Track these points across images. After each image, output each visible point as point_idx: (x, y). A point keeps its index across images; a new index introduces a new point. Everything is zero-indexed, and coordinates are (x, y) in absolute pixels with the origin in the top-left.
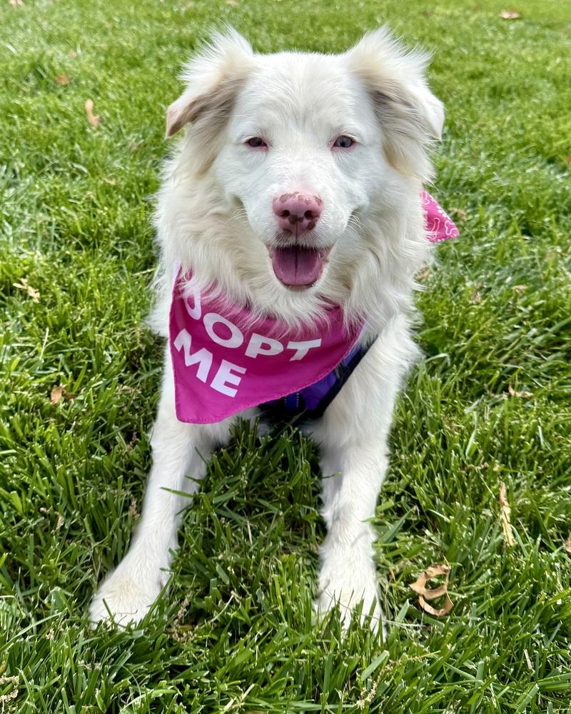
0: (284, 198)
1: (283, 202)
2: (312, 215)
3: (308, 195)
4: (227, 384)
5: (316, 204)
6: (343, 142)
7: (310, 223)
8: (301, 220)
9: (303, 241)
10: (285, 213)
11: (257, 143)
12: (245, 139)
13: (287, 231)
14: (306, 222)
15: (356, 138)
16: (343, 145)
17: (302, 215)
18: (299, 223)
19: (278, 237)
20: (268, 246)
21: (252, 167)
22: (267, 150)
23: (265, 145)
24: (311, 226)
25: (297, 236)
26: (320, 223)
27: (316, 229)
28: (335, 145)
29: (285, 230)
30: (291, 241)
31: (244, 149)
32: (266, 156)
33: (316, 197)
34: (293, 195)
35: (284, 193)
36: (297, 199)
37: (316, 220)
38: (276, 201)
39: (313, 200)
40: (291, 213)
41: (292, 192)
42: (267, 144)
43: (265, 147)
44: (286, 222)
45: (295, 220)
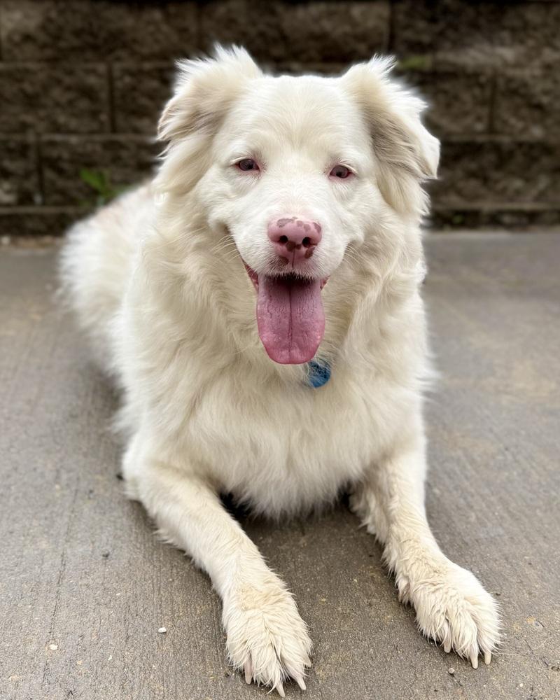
0: (282, 223)
1: (280, 226)
2: (309, 242)
5: (316, 231)
6: (340, 172)
7: (307, 252)
8: (298, 247)
9: (299, 270)
10: (282, 239)
11: (249, 165)
12: (234, 161)
13: (284, 260)
14: (304, 250)
15: (353, 170)
16: (340, 175)
17: (300, 242)
18: (296, 250)
19: (272, 263)
21: (241, 192)
22: (259, 174)
23: (258, 168)
24: (309, 255)
25: (293, 264)
26: (318, 251)
27: (313, 258)
28: (331, 174)
29: (280, 257)
30: (287, 269)
31: (233, 172)
32: (258, 180)
33: (315, 224)
34: (292, 220)
35: (281, 218)
36: (295, 224)
37: (314, 249)
38: (272, 226)
39: (313, 228)
40: (289, 239)
41: (290, 217)
42: (260, 166)
43: (256, 172)
44: (284, 249)
45: (293, 247)
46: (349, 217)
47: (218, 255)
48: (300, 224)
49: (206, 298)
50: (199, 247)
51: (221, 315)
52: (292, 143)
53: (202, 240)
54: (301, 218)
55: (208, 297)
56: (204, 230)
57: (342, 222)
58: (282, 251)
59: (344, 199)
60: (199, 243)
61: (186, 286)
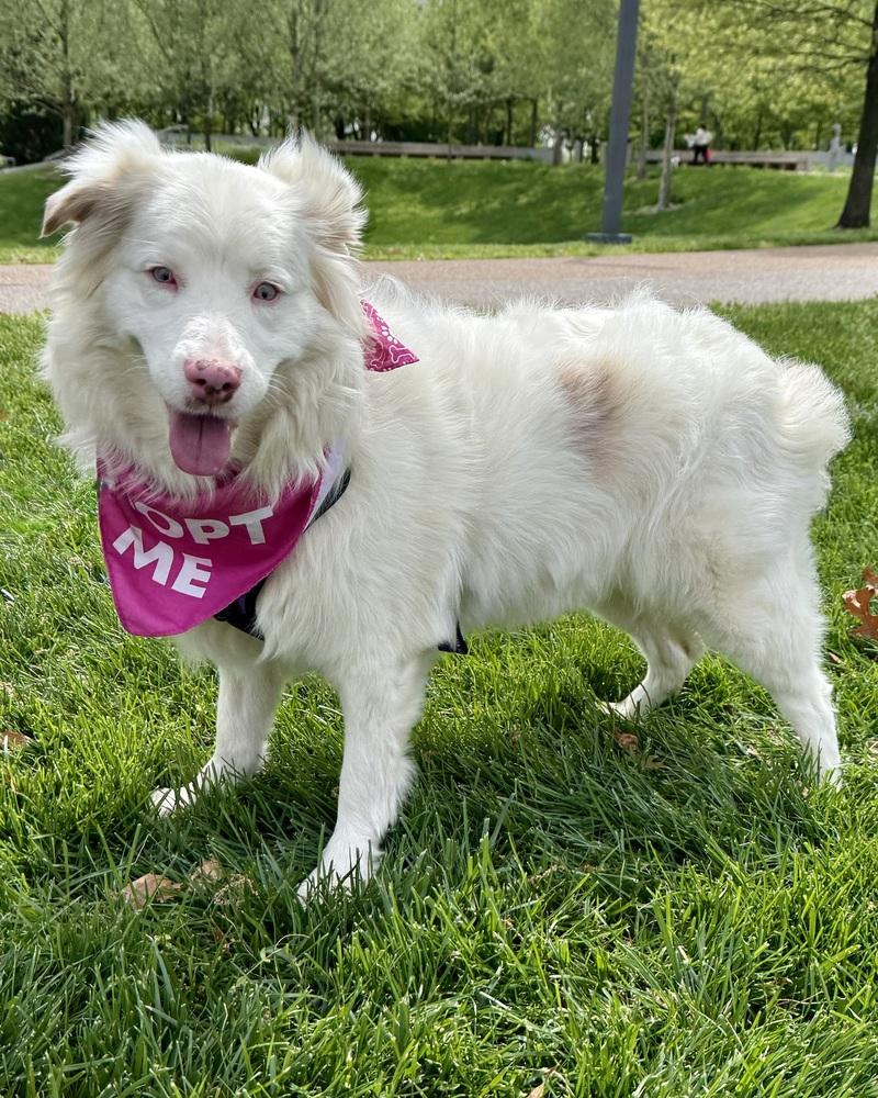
0: (201, 366)
1: (199, 370)
2: (230, 387)
3: (227, 365)
4: (194, 582)
5: (237, 376)
6: (266, 292)
7: (227, 395)
8: (218, 392)
9: (217, 412)
10: (201, 382)
11: (165, 276)
12: (150, 265)
13: (201, 400)
14: (223, 394)
15: (281, 287)
16: (265, 296)
17: (219, 386)
18: (215, 394)
19: (188, 403)
20: (169, 406)
21: (157, 305)
22: (176, 289)
23: (173, 282)
24: (228, 399)
25: (211, 406)
26: (237, 394)
27: (233, 401)
28: (255, 295)
29: (197, 397)
30: (203, 410)
31: (147, 280)
32: (175, 297)
33: (236, 369)
34: (211, 364)
36: (216, 369)
37: (233, 392)
38: (189, 367)
39: (233, 372)
40: (208, 383)
42: (177, 281)
43: (172, 286)
44: (201, 391)
45: (212, 391)
48: (220, 368)
54: (220, 362)
58: (199, 392)
59: (270, 325)
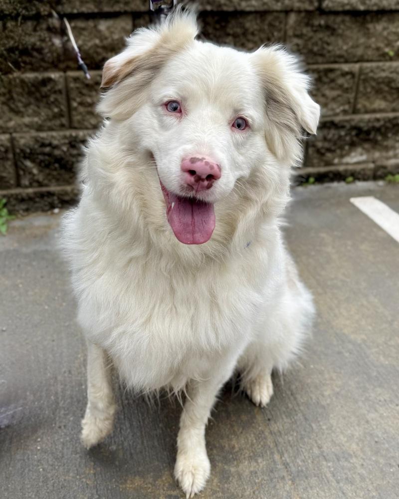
0: (193, 160)
1: (192, 163)
2: (212, 178)
5: (218, 170)
6: (240, 124)
7: (208, 184)
8: (203, 180)
9: (200, 196)
10: (192, 172)
13: (190, 187)
14: (206, 183)
17: (204, 177)
18: (201, 182)
19: (182, 188)
24: (209, 187)
25: (197, 191)
27: (212, 189)
29: (188, 185)
30: (191, 194)
32: (180, 121)
33: (218, 165)
34: (202, 160)
35: (193, 156)
36: (203, 163)
37: (213, 182)
38: (185, 161)
39: (216, 167)
40: (197, 173)
41: (200, 157)
42: (183, 111)
44: (192, 179)
45: (199, 179)
46: (240, 159)
47: (142, 173)
48: (207, 163)
49: (129, 204)
50: (129, 165)
51: (141, 218)
52: (209, 98)
53: (132, 160)
54: (208, 159)
55: (131, 204)
56: (135, 153)
57: (235, 163)
58: (190, 180)
59: (239, 145)
60: (129, 162)
61: (114, 191)
